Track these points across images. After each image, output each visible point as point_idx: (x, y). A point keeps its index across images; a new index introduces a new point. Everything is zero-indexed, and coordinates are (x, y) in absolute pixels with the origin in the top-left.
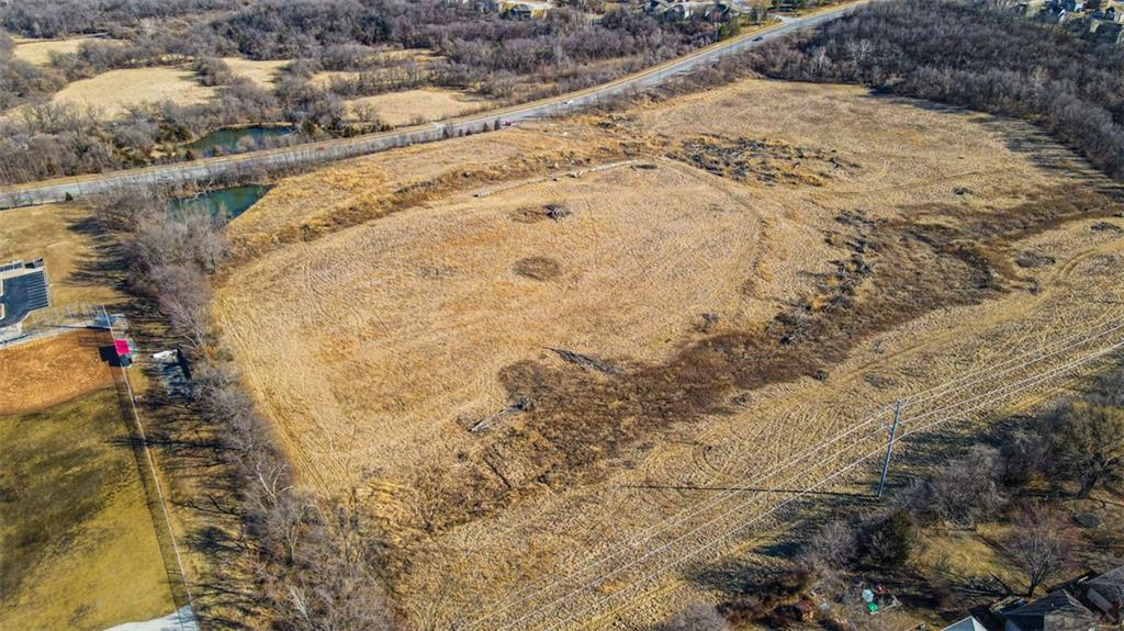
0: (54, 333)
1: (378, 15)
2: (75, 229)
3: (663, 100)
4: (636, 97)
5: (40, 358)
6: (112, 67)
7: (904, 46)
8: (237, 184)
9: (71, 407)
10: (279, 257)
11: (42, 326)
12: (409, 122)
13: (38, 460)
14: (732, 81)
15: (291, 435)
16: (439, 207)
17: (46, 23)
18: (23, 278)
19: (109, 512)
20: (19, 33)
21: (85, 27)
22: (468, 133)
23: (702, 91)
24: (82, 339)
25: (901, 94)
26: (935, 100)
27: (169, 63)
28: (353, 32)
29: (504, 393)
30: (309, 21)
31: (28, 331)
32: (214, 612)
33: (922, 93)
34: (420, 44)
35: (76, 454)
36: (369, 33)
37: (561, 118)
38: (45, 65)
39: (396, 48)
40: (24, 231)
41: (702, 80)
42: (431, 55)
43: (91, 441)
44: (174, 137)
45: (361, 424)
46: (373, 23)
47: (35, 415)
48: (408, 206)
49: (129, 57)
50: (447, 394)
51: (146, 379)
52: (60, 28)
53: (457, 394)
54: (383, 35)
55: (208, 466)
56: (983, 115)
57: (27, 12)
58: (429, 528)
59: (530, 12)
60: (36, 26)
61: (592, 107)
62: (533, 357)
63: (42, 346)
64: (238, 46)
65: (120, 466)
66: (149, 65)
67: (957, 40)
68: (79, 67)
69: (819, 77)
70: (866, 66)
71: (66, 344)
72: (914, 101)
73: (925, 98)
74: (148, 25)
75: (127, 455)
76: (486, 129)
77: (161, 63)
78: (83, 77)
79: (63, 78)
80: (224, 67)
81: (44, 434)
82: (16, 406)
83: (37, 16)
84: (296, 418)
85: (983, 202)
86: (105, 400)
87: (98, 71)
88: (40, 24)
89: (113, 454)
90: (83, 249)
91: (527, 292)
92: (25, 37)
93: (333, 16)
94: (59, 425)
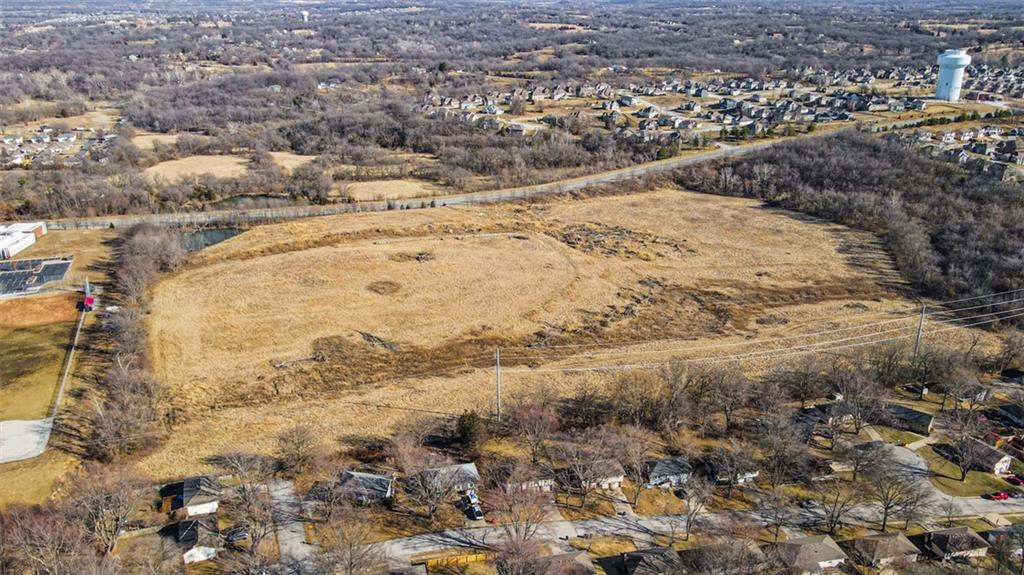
0: (57, 293)
1: (400, 126)
2: (105, 244)
3: (583, 199)
4: (560, 194)
5: (41, 304)
6: (195, 154)
7: (802, 172)
8: (225, 227)
9: (44, 328)
10: (218, 267)
11: (51, 289)
12: (372, 198)
13: (12, 349)
14: (652, 189)
15: (162, 355)
16: (345, 247)
17: (164, 122)
18: (56, 265)
19: (36, 375)
20: (144, 128)
21: (191, 127)
22: (408, 208)
23: (622, 195)
24: (70, 298)
25: (786, 208)
26: (810, 214)
27: (236, 153)
28: (379, 138)
29: (311, 351)
30: (348, 129)
31: (42, 290)
32: (64, 422)
33: (801, 208)
34: (428, 150)
35: (34, 349)
36: (389, 141)
37: (489, 204)
38: (150, 150)
39: (408, 152)
40: (73, 242)
41: (627, 187)
42: (432, 158)
43: (47, 344)
44: (203, 197)
45: (209, 355)
46: (396, 133)
47: (23, 329)
48: (323, 246)
49: (208, 147)
50: (274, 347)
51: (95, 319)
52: (173, 127)
53: (279, 348)
54: (400, 142)
55: (104, 362)
56: (840, 227)
57: (154, 114)
58: (213, 408)
59: (521, 131)
60: (157, 123)
61: (517, 198)
62: (344, 334)
63: (46, 298)
64: (290, 144)
65: (55, 357)
66: (221, 154)
67: (847, 169)
68: (171, 152)
69: (726, 192)
70: (765, 184)
71: (60, 299)
72: (793, 213)
73: (803, 211)
74: (233, 127)
75: (61, 352)
76: (423, 206)
77: (231, 153)
78: (172, 159)
79: (157, 159)
80: (270, 158)
81: (23, 338)
82: (14, 324)
83: (159, 116)
84: (171, 346)
85: (773, 282)
86: (65, 326)
87: (183, 156)
88: (160, 123)
89: (54, 350)
90: (104, 255)
91: (366, 300)
92: (148, 131)
93: (367, 126)
94: (32, 336)
